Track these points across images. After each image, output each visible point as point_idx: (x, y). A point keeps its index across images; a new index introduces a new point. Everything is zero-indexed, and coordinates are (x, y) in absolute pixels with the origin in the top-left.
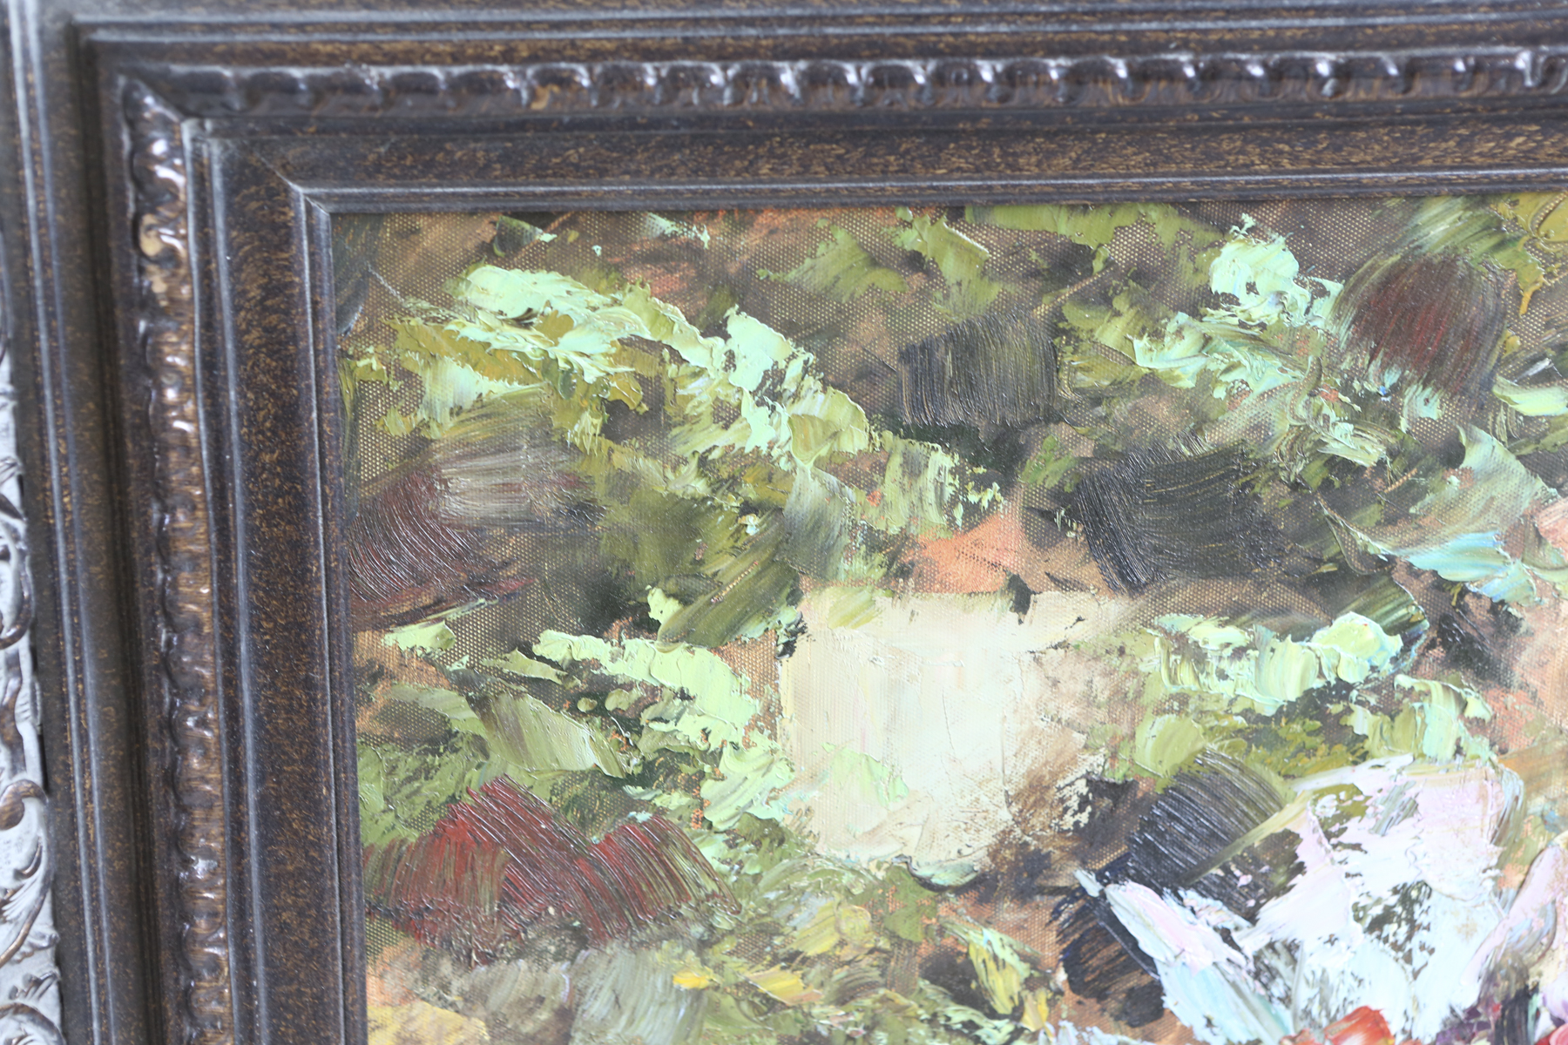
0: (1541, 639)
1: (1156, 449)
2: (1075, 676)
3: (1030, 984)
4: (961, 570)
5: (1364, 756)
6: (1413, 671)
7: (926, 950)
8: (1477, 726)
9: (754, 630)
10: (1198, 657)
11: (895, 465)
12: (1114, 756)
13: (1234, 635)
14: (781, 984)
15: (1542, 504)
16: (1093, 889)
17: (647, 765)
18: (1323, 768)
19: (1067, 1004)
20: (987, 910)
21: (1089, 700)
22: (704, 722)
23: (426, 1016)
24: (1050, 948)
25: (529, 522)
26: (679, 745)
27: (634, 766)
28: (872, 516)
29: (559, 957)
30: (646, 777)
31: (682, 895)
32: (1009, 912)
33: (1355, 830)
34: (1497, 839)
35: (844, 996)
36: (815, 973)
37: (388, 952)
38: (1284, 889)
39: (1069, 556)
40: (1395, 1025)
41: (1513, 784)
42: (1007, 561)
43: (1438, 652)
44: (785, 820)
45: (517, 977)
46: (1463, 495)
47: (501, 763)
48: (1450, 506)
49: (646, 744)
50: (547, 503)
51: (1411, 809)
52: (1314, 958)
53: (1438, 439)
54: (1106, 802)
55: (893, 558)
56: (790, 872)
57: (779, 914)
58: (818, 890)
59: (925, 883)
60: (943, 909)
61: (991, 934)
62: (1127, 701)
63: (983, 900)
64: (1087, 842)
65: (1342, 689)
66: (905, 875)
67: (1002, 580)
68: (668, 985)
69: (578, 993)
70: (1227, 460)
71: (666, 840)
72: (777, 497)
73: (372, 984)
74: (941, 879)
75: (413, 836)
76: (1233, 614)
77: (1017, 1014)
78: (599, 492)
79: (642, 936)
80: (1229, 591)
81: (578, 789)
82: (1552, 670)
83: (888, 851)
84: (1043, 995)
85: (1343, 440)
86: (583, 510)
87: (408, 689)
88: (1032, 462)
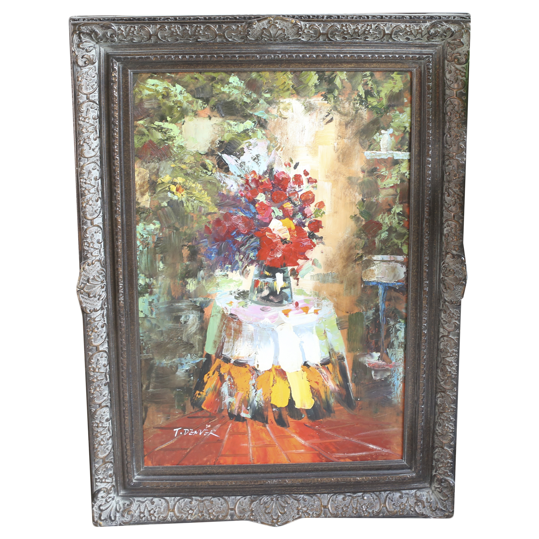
0: (270, 124)
1: (224, 100)
2: (217, 128)
3: (213, 167)
4: (203, 114)
5: (251, 138)
6: (256, 128)
7: (200, 162)
8: (264, 134)
9: (179, 122)
10: (231, 125)
11: (195, 102)
12: (222, 138)
13: (235, 123)
14: (183, 166)
15: (269, 107)
16: (220, 155)
17: (167, 138)
18: (246, 139)
19: (218, 169)
20: (208, 157)
21: (218, 131)
22: (174, 133)
23: (142, 169)
24: (215, 163)
25: (153, 108)
26: (171, 136)
27: (166, 138)
28: (192, 108)
29: (157, 162)
30: (167, 140)
31: (171, 155)
32: (210, 157)
33: (251, 147)
34: (267, 149)
35: (191, 168)
36: (187, 165)
37: (137, 161)
38: (243, 155)
39: (215, 113)
40: (257, 173)
41: (269, 142)
42: (208, 113)
43: (259, 125)
44: (183, 145)
45: (152, 165)
46: (260, 106)
47: (151, 138)
48: (258, 108)
49: (167, 136)
50: (156, 106)
51: (257, 145)
52: (247, 164)
53: (256, 99)
54: (221, 144)
55: (195, 113)
56: (184, 152)
57: (183, 157)
58: (187, 154)
59: (200, 154)
60: (202, 157)
61: (208, 160)
62: (223, 131)
63: (207, 156)
64: (219, 148)
65: (248, 130)
66: (198, 153)
67: (208, 116)
68: (170, 166)
69: (159, 167)
70: (232, 101)
71: (170, 148)
72: (181, 106)
73: (136, 165)
74: (202, 153)
75: (140, 147)
76: (235, 120)
77: (212, 171)
78: (161, 105)
79: (167, 160)
80: (234, 117)
81: (159, 141)
82: (272, 128)
83: (196, 149)
84: (215, 168)
85: (246, 99)
86: (160, 107)
87: (140, 128)
88: (210, 102)
